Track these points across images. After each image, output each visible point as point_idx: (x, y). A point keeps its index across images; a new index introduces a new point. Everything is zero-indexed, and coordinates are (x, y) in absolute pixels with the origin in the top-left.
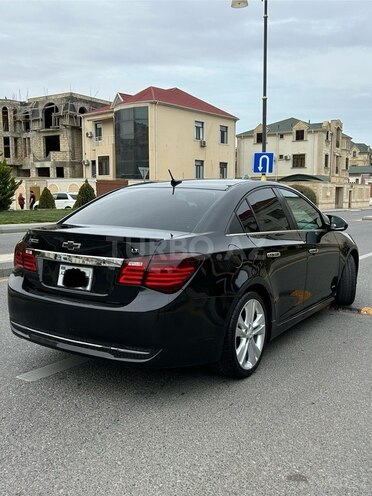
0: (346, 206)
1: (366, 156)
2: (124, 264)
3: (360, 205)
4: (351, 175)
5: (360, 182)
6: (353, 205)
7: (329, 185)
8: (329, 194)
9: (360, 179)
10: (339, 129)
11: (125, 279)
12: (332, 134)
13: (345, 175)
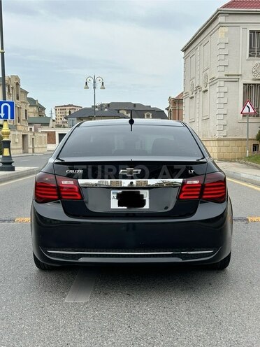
0: (30, 151)
1: (35, 108)
2: (183, 184)
3: (41, 150)
4: (30, 124)
5: (33, 130)
6: (36, 150)
7: (17, 133)
8: (17, 140)
9: (33, 128)
10: (18, 84)
11: (184, 195)
12: (13, 88)
13: (26, 124)
